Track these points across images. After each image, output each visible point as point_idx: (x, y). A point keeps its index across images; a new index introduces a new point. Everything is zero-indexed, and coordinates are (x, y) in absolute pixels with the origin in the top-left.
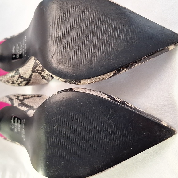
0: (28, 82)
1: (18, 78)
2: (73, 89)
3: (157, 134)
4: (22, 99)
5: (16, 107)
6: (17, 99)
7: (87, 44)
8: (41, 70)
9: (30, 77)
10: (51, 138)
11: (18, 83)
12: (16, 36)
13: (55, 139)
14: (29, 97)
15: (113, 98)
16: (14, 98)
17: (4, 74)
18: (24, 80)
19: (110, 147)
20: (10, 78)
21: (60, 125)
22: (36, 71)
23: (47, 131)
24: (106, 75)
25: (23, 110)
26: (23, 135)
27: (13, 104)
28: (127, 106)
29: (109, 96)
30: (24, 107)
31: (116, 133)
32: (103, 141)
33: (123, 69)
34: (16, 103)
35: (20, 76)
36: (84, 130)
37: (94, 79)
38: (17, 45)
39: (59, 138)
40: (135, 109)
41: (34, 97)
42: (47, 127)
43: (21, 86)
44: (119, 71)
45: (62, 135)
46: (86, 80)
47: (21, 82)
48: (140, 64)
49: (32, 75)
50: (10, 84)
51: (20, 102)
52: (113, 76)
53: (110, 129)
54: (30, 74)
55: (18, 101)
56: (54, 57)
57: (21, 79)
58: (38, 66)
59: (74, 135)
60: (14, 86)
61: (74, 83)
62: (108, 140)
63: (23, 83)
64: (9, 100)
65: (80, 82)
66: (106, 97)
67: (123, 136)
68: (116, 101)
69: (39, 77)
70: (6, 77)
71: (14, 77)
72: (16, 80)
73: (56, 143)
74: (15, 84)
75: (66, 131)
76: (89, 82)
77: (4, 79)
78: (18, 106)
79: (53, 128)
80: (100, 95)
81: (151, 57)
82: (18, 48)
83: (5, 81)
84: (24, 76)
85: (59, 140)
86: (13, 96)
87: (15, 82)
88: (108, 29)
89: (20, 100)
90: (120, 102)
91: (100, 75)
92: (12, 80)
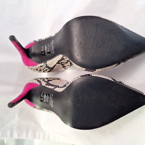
0: (51, 69)
1: (45, 67)
2: (90, 75)
3: (142, 100)
4: (47, 81)
5: (44, 86)
6: (43, 81)
7: (99, 48)
8: (65, 62)
9: (54, 66)
10: (77, 104)
11: (44, 70)
12: (43, 40)
13: (79, 105)
14: (52, 79)
15: (114, 79)
16: (41, 80)
17: (36, 65)
18: (49, 69)
19: (114, 109)
20: (39, 67)
21: (83, 97)
22: (60, 63)
23: (75, 100)
24: (111, 66)
25: (50, 88)
26: (51, 104)
27: (41, 84)
28: (124, 84)
29: (112, 79)
30: (50, 86)
31: (117, 101)
32: (110, 105)
33: (122, 63)
34: (44, 84)
35: (47, 66)
36: (98, 99)
37: (104, 68)
38: (46, 46)
39: (82, 104)
40: (128, 86)
41: (55, 79)
42: (74, 98)
43: (45, 72)
44: (119, 63)
45: (84, 102)
46: (99, 69)
47: (46, 70)
48: (131, 59)
49: (56, 65)
50: (38, 71)
51: (46, 83)
52: (115, 66)
53: (113, 98)
54: (55, 65)
55: (45, 82)
56: (79, 55)
57: (47, 68)
58: (64, 60)
59: (92, 102)
60: (40, 72)
61: (92, 71)
62: (112, 105)
63: (47, 70)
64: (38, 82)
65: (95, 70)
66: (111, 79)
67: (121, 102)
68: (117, 81)
69: (61, 67)
70: (36, 66)
71: (42, 66)
72: (43, 68)
73: (81, 107)
74: (41, 71)
75: (86, 100)
76: (101, 70)
77: (34, 68)
78: (45, 86)
79: (78, 98)
80: (107, 78)
81: (138, 56)
82: (46, 48)
83: (35, 69)
84: (50, 66)
85: (82, 105)
86: (40, 79)
87: (42, 70)
88: (112, 39)
89: (46, 82)
90: (119, 82)
91: (108, 66)
92: (40, 69)
